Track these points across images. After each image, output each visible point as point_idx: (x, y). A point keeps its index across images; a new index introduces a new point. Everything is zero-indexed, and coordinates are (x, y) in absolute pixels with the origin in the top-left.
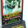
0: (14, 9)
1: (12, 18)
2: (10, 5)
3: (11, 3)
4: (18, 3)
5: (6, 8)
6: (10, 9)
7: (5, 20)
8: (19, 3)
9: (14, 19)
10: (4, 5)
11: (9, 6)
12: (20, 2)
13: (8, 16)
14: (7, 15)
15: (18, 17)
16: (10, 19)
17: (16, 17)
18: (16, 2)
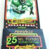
7: (9, 25)
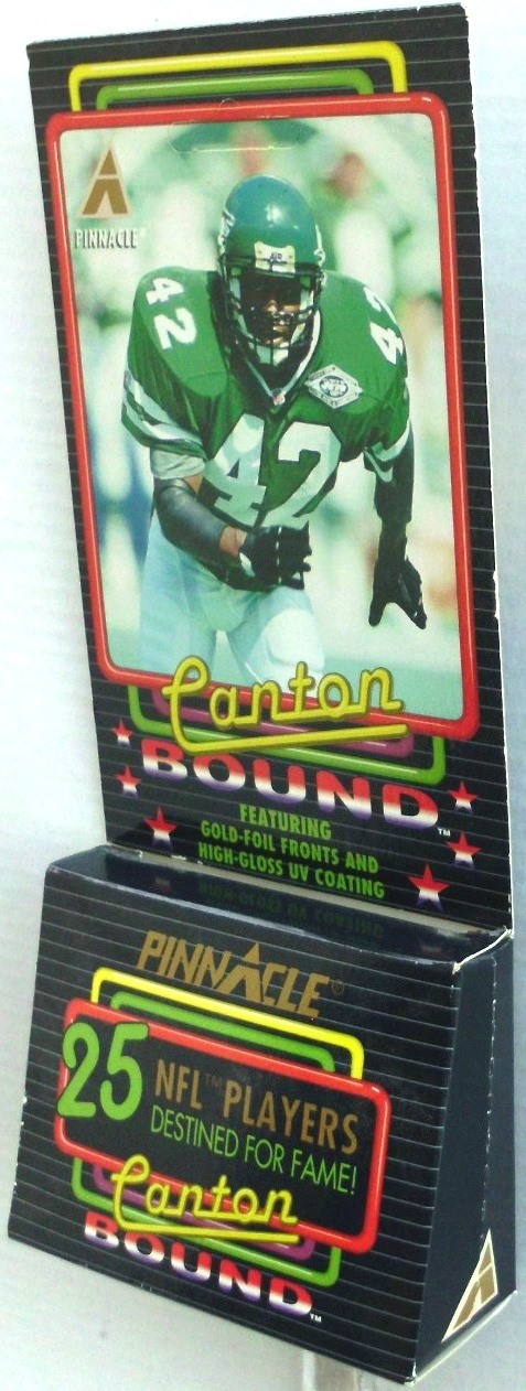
0: (283, 593)
1: (264, 786)
2: (207, 494)
3: (222, 460)
4: (355, 483)
5: (140, 547)
6: (205, 578)
8: (393, 502)
9: (315, 828)
10: (114, 470)
11: (185, 503)
12: (403, 465)
13: (187, 701)
14: (174, 691)
15: (392, 811)
16: (236, 780)
17: (360, 805)
18: (310, 459)
